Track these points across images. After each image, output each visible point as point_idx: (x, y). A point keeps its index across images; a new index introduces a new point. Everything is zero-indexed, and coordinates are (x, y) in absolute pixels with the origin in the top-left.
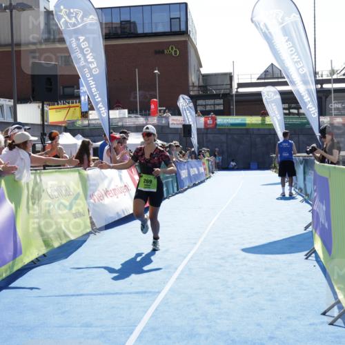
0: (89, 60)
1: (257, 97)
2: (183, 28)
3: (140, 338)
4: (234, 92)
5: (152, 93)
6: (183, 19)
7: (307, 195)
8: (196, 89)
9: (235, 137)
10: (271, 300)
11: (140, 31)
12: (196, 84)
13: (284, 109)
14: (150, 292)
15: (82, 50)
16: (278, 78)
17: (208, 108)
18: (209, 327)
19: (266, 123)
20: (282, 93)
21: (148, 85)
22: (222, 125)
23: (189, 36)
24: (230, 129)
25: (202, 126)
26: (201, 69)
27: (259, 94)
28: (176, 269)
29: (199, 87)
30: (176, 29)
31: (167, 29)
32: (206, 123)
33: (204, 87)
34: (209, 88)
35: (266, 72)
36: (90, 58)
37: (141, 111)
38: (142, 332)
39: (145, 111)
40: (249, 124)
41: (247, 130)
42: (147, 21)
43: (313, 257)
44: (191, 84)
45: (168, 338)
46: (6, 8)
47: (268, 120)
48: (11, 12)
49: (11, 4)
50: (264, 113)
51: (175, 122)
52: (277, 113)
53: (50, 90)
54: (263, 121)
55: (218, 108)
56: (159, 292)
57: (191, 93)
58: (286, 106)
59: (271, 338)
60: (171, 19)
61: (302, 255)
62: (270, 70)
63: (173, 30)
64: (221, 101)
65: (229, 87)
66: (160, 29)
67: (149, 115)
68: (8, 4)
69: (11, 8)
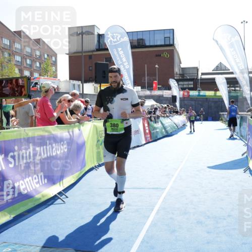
0: (124, 61)
1: (213, 81)
2: (171, 43)
3: (157, 213)
4: (199, 78)
5: (154, 78)
6: (171, 38)
7: (242, 136)
8: (178, 75)
9: (200, 102)
10: (227, 195)
11: (147, 44)
12: (178, 73)
13: (228, 87)
14: (160, 188)
15: (120, 55)
16: (224, 70)
17: (185, 86)
18: (195, 208)
19: (217, 95)
20: (227, 79)
21: (152, 74)
22: (193, 96)
23: (175, 47)
24: (197, 98)
25: (182, 96)
26: (181, 65)
27: (214, 79)
28: (173, 176)
29: (180, 74)
30: (167, 43)
31: (163, 43)
32: (183, 95)
33: (182, 75)
34: (185, 75)
35: (217, 67)
36: (124, 60)
37: (148, 87)
38: (158, 210)
39: (150, 87)
40: (207, 96)
41: (207, 98)
42: (152, 39)
43: (248, 172)
44: (175, 73)
45: (173, 213)
46: (79, 34)
47: (218, 93)
48: (82, 36)
50: (217, 90)
51: (166, 93)
52: (224, 89)
53: (104, 77)
54: (215, 94)
55: (190, 86)
56: (165, 189)
57: (176, 78)
58: (229, 86)
59: (229, 216)
60: (165, 38)
61: (242, 170)
62: (220, 66)
63: (166, 44)
64: (192, 83)
65: (196, 75)
66: (159, 43)
67: (152, 90)
68: (81, 32)
69: (82, 34)
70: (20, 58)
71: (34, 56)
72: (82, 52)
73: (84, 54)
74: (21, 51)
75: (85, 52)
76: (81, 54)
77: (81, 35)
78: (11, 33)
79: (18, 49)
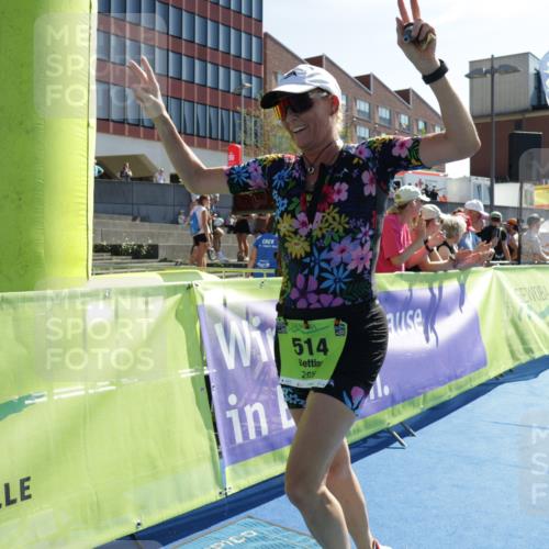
46: (487, 72)
48: (493, 76)
49: (492, 67)
68: (489, 68)
69: (492, 71)
70: (367, 131)
71: (397, 126)
72: (491, 115)
73: (496, 119)
74: (370, 117)
75: (499, 115)
76: (488, 120)
77: (489, 76)
78: (349, 81)
79: (363, 113)
